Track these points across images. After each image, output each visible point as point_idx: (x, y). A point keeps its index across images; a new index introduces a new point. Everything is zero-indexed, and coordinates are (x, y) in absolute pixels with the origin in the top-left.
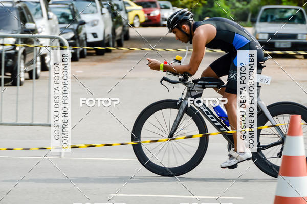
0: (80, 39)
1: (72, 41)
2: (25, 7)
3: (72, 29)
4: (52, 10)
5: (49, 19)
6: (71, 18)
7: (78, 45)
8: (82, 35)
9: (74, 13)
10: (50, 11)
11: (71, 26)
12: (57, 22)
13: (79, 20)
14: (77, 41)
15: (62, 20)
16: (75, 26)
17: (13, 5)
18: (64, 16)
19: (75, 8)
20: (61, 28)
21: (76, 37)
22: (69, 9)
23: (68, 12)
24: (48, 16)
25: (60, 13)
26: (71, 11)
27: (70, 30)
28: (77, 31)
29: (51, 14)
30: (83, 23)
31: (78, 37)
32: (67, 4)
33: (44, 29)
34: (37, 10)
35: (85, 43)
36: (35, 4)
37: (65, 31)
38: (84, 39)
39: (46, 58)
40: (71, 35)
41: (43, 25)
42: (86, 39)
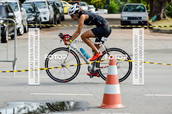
0: (38, 20)
1: (33, 21)
2: (9, 6)
3: (34, 16)
4: (23, 7)
5: (21, 11)
6: (33, 10)
7: (36, 23)
8: (39, 18)
9: (35, 8)
10: (22, 7)
11: (33, 14)
12: (26, 12)
13: (37, 11)
15: (29, 11)
16: (35, 14)
17: (3, 5)
18: (30, 9)
19: (35, 6)
20: (28, 15)
21: (36, 19)
22: (32, 6)
23: (32, 7)
25: (28, 8)
26: (33, 7)
27: (33, 16)
28: (36, 17)
29: (22, 9)
30: (39, 13)
31: (37, 20)
32: (31, 4)
33: (19, 16)
34: (16, 7)
35: (40, 22)
36: (15, 4)
37: (30, 17)
38: (40, 20)
39: (20, 29)
40: (33, 18)
41: (18, 14)
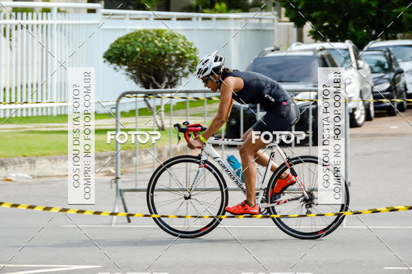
0: (398, 89)
1: (388, 93)
2: (329, 56)
3: (388, 79)
4: (363, 58)
5: (358, 68)
6: (387, 67)
7: (395, 97)
8: (400, 85)
9: (391, 61)
10: (360, 60)
11: (387, 76)
12: (369, 72)
13: (396, 69)
14: (394, 92)
15: (377, 69)
16: (392, 75)
17: (314, 54)
18: (380, 64)
19: (392, 57)
20: (374, 78)
21: (393, 87)
22: (385, 56)
23: (383, 59)
24: (357, 64)
25: (376, 61)
26: (387, 59)
27: (386, 80)
28: (394, 82)
29: (361, 63)
30: (401, 72)
31: (396, 88)
32: (382, 51)
33: (352, 80)
34: (346, 58)
35: (404, 94)
36: (344, 52)
37: (379, 82)
38: (403, 89)
39: (355, 113)
40: (387, 85)
41: (352, 75)
42: (406, 89)
